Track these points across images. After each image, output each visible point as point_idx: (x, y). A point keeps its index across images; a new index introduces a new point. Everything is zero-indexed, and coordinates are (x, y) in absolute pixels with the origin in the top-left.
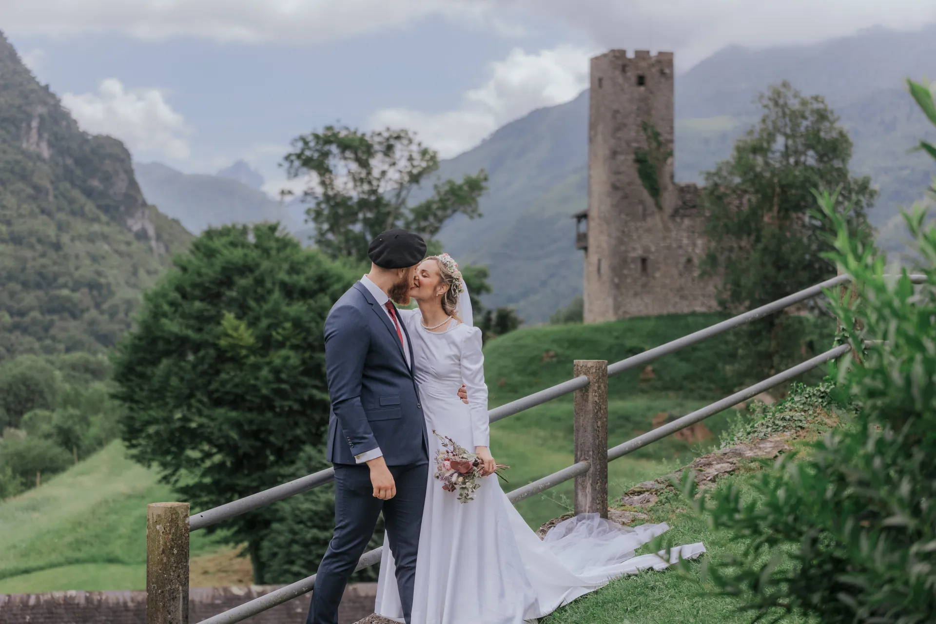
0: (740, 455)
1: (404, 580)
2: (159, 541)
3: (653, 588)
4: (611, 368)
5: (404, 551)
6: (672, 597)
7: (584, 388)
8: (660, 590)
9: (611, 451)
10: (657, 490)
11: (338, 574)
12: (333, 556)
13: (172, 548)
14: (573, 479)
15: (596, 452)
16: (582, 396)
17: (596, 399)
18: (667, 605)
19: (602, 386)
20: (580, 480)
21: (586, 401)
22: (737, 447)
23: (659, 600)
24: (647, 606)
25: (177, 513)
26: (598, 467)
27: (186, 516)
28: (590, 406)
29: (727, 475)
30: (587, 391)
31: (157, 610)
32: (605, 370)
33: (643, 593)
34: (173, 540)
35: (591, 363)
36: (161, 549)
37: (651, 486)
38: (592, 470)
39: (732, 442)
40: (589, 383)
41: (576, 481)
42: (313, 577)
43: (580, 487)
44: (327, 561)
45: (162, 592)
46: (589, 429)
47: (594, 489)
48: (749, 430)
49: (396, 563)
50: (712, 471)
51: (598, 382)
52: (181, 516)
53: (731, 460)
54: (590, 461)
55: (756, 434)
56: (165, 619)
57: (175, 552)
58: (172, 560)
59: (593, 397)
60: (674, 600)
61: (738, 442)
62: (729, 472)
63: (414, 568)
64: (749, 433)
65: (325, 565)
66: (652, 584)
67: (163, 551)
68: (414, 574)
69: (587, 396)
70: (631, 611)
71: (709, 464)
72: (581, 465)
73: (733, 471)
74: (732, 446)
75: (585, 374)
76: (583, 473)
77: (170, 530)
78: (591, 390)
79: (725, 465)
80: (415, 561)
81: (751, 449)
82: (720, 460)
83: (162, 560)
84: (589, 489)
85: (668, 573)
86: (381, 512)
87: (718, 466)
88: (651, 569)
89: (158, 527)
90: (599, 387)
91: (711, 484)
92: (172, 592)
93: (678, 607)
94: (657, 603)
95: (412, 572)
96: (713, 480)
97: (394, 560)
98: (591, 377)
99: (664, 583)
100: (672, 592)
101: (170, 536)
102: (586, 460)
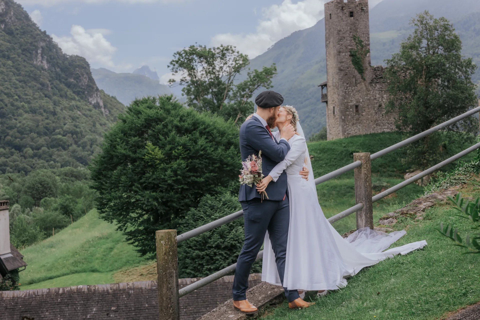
0: (435, 198)
1: (280, 264)
2: (163, 249)
3: (402, 264)
4: (372, 156)
5: (279, 250)
6: (414, 267)
7: (359, 167)
8: (406, 264)
9: (374, 198)
10: (396, 217)
11: (248, 262)
12: (244, 253)
13: (169, 252)
14: (355, 213)
15: (367, 198)
16: (358, 171)
17: (366, 172)
18: (412, 271)
19: (368, 165)
20: (359, 213)
21: (361, 173)
22: (433, 194)
23: (406, 269)
24: (401, 272)
25: (171, 235)
26: (368, 206)
27: (175, 236)
28: (363, 176)
29: (430, 208)
30: (361, 168)
31: (163, 282)
32: (369, 157)
33: (398, 266)
34: (169, 248)
35: (362, 154)
36: (164, 253)
37: (392, 215)
38: (365, 207)
39: (430, 192)
40: (362, 164)
41: (357, 213)
42: (235, 265)
43: (359, 216)
44: (241, 256)
45: (166, 274)
46: (363, 187)
47: (366, 217)
48: (438, 185)
49: (276, 256)
50: (422, 206)
51: (366, 163)
52: (173, 236)
53: (431, 200)
54: (364, 203)
55: (442, 187)
56: (167, 287)
57: (171, 254)
58: (170, 257)
59: (363, 171)
60: (415, 269)
61: (433, 191)
62: (431, 206)
63: (285, 258)
64: (438, 187)
65: (241, 258)
66: (402, 261)
67: (165, 254)
68: (285, 261)
69: (361, 170)
70: (394, 275)
71: (420, 203)
72: (359, 205)
73: (433, 205)
74: (430, 194)
75: (359, 160)
76: (360, 209)
77: (168, 243)
78: (362, 167)
79: (429, 203)
80: (285, 254)
81: (440, 195)
82: (425, 201)
83: (165, 258)
84: (364, 217)
85: (408, 256)
86: (267, 231)
87: (425, 204)
88: (400, 254)
89: (162, 242)
90: (367, 166)
91: (422, 213)
92: (171, 273)
93: (417, 271)
94: (406, 270)
95: (284, 260)
96: (423, 211)
97: (274, 254)
98: (363, 161)
99: (408, 261)
100: (413, 265)
101: (168, 246)
102: (361, 202)
